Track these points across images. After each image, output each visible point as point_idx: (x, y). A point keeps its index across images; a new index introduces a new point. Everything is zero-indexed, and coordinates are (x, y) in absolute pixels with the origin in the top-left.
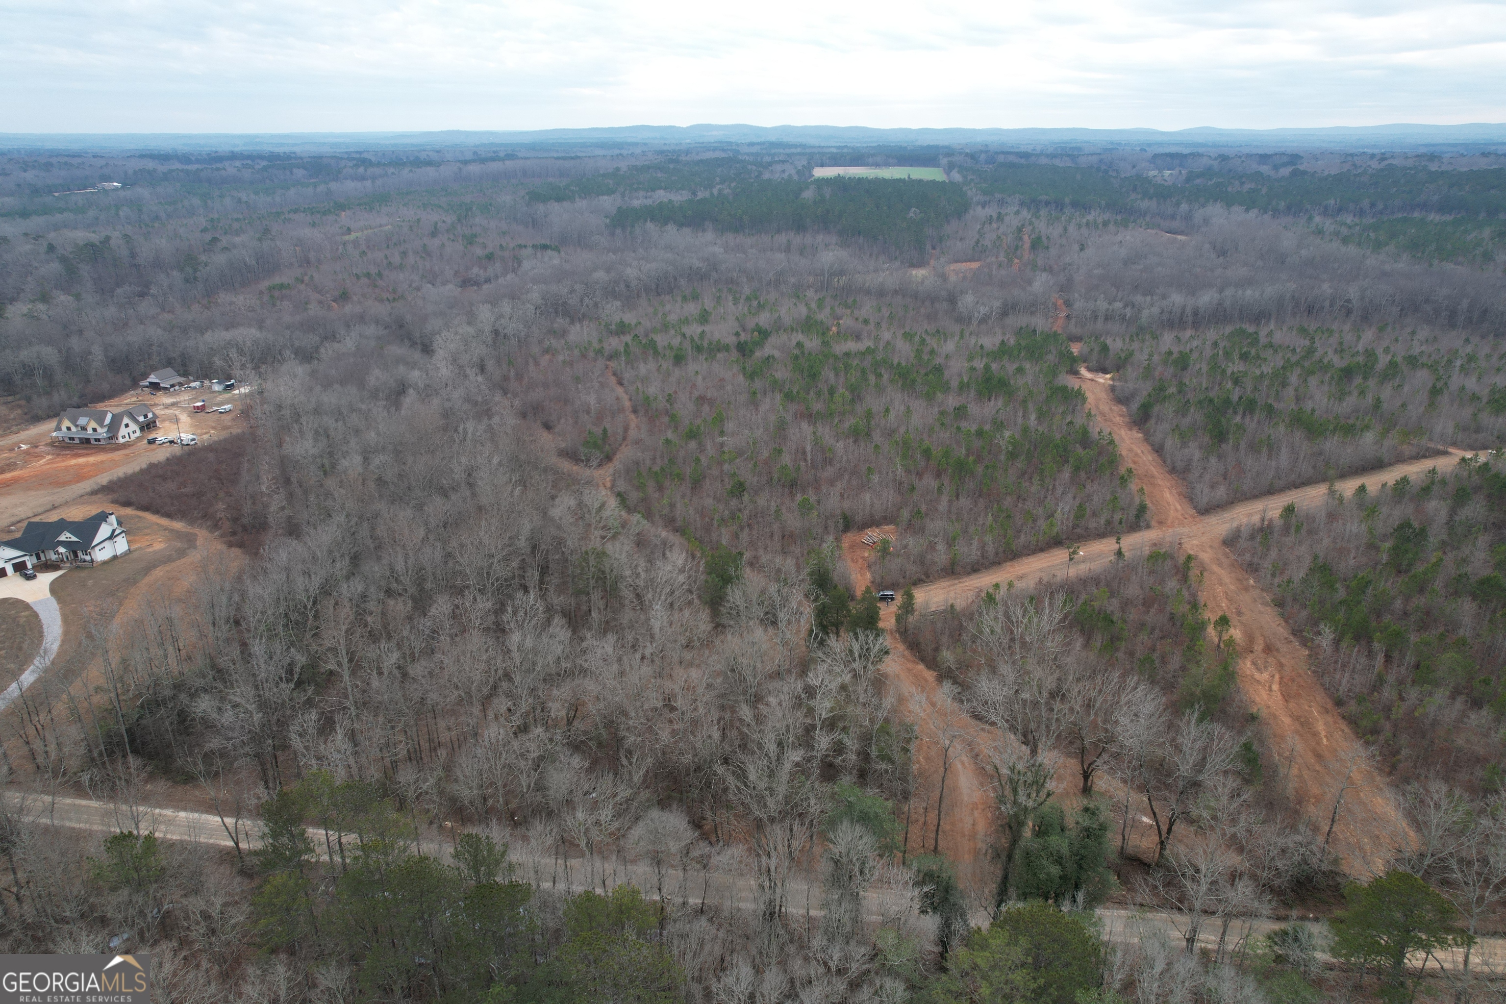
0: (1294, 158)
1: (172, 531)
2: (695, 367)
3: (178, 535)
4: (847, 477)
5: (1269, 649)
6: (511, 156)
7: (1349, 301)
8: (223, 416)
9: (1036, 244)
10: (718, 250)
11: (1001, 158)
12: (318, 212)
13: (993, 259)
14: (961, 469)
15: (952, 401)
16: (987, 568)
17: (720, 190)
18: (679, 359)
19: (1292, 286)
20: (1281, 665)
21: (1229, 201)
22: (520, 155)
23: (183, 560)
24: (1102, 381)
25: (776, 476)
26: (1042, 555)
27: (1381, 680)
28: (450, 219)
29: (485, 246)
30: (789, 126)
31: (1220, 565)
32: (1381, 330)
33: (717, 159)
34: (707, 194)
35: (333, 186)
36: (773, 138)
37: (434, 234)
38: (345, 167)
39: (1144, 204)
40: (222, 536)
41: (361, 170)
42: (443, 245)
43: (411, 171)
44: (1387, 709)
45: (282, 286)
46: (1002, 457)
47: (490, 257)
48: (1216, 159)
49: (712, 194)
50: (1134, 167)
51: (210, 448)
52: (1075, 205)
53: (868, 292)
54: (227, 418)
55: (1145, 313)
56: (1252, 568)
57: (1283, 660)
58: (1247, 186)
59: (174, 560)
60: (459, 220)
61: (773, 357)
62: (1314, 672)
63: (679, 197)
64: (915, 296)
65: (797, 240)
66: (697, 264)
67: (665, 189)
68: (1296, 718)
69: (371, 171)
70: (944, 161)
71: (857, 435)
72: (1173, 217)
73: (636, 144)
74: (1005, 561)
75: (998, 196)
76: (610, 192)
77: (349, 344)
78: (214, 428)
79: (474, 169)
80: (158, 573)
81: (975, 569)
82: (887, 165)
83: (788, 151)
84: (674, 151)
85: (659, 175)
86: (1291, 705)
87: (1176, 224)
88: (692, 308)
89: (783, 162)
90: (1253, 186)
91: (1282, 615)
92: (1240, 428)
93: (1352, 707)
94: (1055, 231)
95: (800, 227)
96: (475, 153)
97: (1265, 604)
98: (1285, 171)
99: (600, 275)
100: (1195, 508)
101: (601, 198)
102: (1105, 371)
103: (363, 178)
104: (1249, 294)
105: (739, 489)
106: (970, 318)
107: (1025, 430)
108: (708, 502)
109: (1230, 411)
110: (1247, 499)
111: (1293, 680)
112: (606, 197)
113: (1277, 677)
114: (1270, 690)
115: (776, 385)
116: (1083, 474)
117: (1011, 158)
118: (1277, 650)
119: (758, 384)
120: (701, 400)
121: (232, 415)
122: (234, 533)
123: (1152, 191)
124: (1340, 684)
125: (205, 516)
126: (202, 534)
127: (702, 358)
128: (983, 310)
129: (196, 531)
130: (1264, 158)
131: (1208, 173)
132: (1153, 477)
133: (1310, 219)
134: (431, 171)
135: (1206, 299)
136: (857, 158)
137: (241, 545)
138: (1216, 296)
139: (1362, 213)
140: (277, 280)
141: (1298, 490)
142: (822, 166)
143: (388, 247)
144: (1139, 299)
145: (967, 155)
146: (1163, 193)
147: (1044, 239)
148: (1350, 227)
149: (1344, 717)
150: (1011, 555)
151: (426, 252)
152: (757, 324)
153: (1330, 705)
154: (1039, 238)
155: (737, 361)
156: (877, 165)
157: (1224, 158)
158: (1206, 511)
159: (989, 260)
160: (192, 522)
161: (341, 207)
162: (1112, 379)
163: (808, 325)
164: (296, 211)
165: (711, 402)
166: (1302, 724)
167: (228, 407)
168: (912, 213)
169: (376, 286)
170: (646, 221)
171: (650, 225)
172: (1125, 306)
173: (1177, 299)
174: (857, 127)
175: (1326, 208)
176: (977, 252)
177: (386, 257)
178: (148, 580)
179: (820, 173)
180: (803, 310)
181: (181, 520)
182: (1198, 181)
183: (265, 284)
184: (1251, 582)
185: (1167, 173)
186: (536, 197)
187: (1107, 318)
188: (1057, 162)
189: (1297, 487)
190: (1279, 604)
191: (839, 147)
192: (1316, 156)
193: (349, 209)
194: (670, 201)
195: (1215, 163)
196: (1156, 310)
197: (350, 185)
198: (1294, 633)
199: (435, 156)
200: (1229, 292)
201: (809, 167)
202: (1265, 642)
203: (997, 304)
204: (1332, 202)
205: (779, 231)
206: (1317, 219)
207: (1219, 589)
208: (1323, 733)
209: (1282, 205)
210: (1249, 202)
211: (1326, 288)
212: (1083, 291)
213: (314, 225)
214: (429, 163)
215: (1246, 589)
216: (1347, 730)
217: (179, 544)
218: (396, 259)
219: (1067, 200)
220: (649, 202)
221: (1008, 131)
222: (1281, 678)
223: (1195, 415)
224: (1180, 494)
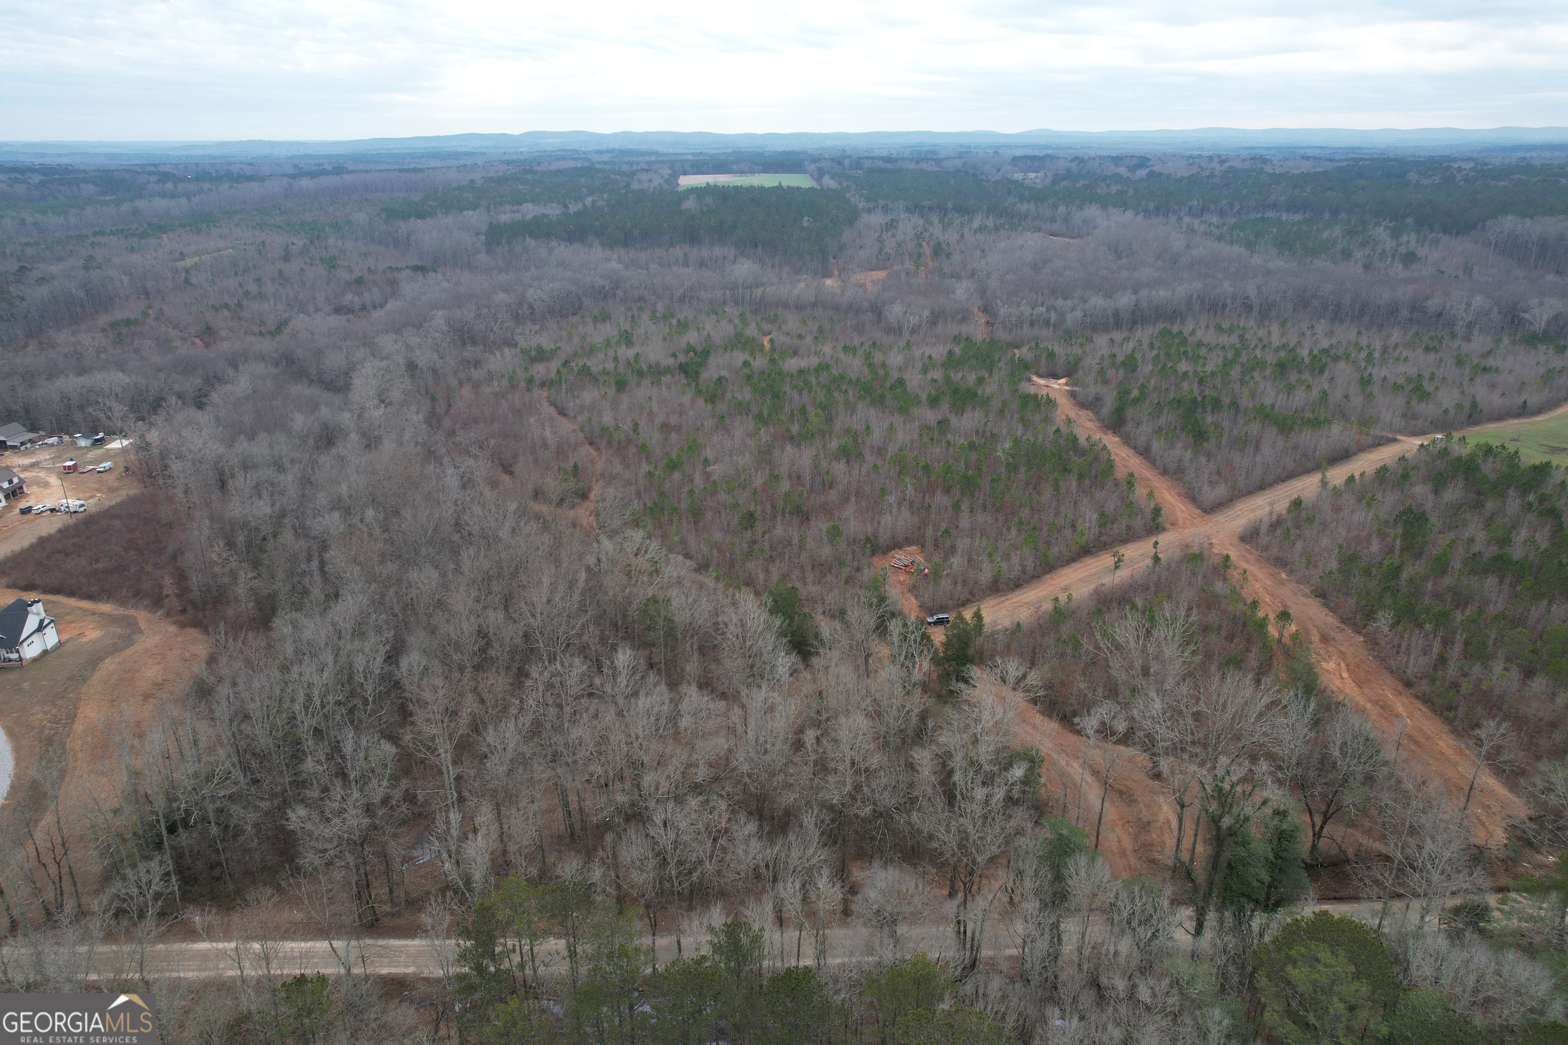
0: (1142, 161)
1: (101, 614)
2: (643, 391)
3: (111, 619)
4: (853, 499)
5: (1325, 639)
6: (339, 170)
7: (1247, 298)
8: (105, 476)
9: (937, 251)
10: (615, 265)
11: (867, 164)
12: (134, 235)
13: (900, 267)
14: (969, 485)
15: (931, 416)
16: (1028, 582)
17: (593, 202)
18: (621, 386)
19: (1198, 285)
20: (1342, 653)
21: (1104, 203)
22: (350, 168)
23: (133, 648)
24: (1056, 386)
25: (780, 504)
26: (1076, 565)
27: (1442, 660)
28: (300, 242)
29: (350, 270)
30: (630, 133)
31: (1247, 561)
32: (1283, 325)
33: (575, 169)
34: (579, 206)
35: (141, 204)
36: (615, 145)
37: (286, 258)
38: (148, 182)
39: (1024, 208)
40: (168, 614)
41: (170, 185)
42: (302, 270)
43: (231, 187)
44: (1455, 686)
45: (128, 322)
46: (1003, 469)
47: (359, 281)
48: (1072, 161)
49: (585, 206)
50: (999, 170)
51: (109, 514)
52: (958, 209)
53: (786, 305)
54: (111, 479)
55: (1069, 317)
56: (1281, 563)
57: (1342, 648)
58: (1114, 189)
59: (122, 650)
60: (312, 242)
61: (724, 377)
62: (1375, 657)
63: (553, 211)
64: (837, 308)
65: (694, 253)
66: (600, 282)
67: (532, 202)
68: (1376, 703)
69: (181, 187)
70: (813, 167)
71: (848, 454)
72: (1053, 220)
73: (472, 154)
74: (1044, 574)
75: (882, 202)
76: (474, 207)
77: (242, 385)
78: (99, 490)
79: (305, 183)
80: (109, 665)
81: (1017, 585)
82: (752, 172)
83: (648, 158)
84: (526, 160)
85: (520, 187)
86: (1366, 691)
87: (1056, 227)
88: (607, 330)
89: (647, 171)
90: (1119, 187)
91: (1326, 605)
92: (1217, 426)
93: (1424, 687)
94: (951, 237)
95: (693, 239)
96: (296, 166)
97: (1306, 596)
98: (1142, 173)
99: (501, 297)
100: (1199, 507)
101: (465, 213)
102: (1056, 376)
103: (173, 196)
104: (1163, 294)
105: (749, 520)
106: (900, 328)
107: (1016, 441)
108: (718, 536)
109: (1200, 410)
110: (1243, 495)
111: (1358, 666)
112: (471, 213)
113: (1343, 665)
114: (1342, 678)
115: (742, 408)
116: (1087, 482)
117: (880, 164)
118: (1333, 639)
119: (722, 408)
120: (666, 427)
121: (115, 474)
122: (184, 611)
123: (1027, 194)
124: (1407, 666)
125: (138, 594)
126: (142, 616)
127: (646, 382)
128: (914, 320)
129: (133, 612)
130: (1117, 160)
131: (1069, 174)
132: (1148, 480)
133: (1180, 219)
134: (255, 185)
135: (1125, 300)
136: (720, 165)
137: (196, 624)
138: (1133, 298)
139: (1222, 213)
140: (119, 315)
141: (1286, 484)
142: (685, 174)
143: (236, 273)
144: (1060, 302)
145: (833, 160)
146: (1037, 196)
147: (944, 246)
148: (1218, 227)
149: (1417, 697)
150: (1047, 567)
151: (282, 278)
152: (688, 344)
153: (1400, 687)
154: (939, 244)
155: (689, 385)
156: (742, 172)
157: (1080, 160)
158: (1211, 509)
159: (895, 268)
160: (123, 602)
161: (162, 229)
162: (1066, 384)
163: (739, 341)
164: (102, 233)
165: (678, 429)
166: (1382, 707)
167: (107, 465)
168: (806, 222)
169: (240, 319)
170: (524, 237)
171: (530, 242)
172: (1048, 310)
173: (1097, 302)
174: (700, 133)
175: (1190, 209)
176: (881, 261)
177: (241, 285)
178: (98, 676)
179: (687, 181)
180: (730, 328)
181: (107, 602)
182: (1065, 183)
183: (104, 320)
184: (1284, 576)
185: (1032, 175)
186: (392, 214)
187: (1032, 324)
188: (923, 166)
189: (1283, 481)
190: (1321, 594)
191: (694, 154)
192: (1163, 158)
193: (171, 230)
194: (544, 216)
195: (1074, 166)
196: (1079, 314)
197: (161, 204)
198: (1343, 621)
199: (249, 171)
200: (1144, 293)
201: (675, 176)
202: (1319, 632)
203: (926, 313)
204: (1196, 203)
205: (671, 245)
206: (1187, 219)
207: (1257, 585)
208: (1404, 714)
209: (1152, 205)
210: (1121, 202)
211: (1226, 287)
212: (1005, 297)
213: (132, 250)
214: (251, 178)
215: (1282, 583)
216: (1424, 709)
217: (119, 630)
218: (253, 287)
219: (950, 205)
220: (518, 216)
221: (855, 135)
222: (1347, 665)
223: (1168, 417)
224: (1179, 495)
